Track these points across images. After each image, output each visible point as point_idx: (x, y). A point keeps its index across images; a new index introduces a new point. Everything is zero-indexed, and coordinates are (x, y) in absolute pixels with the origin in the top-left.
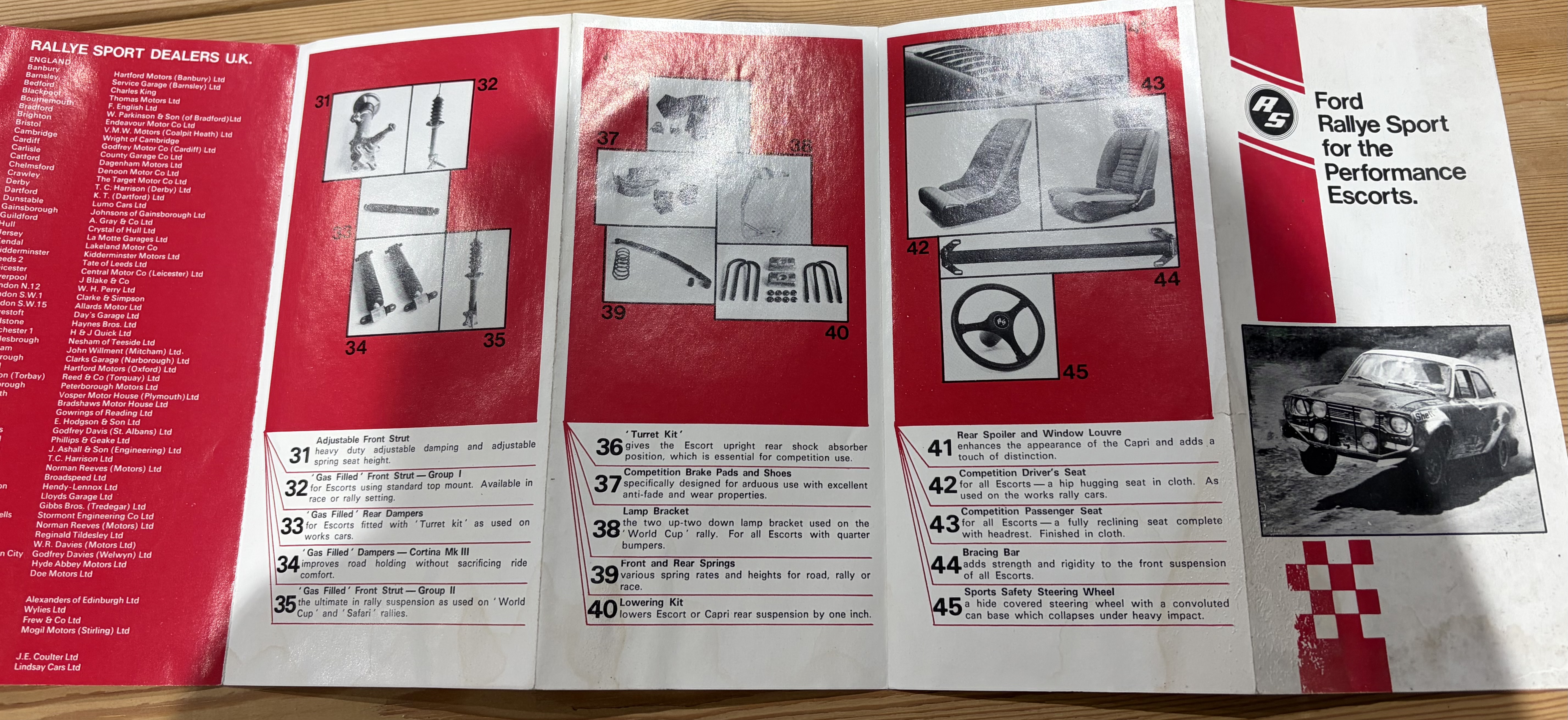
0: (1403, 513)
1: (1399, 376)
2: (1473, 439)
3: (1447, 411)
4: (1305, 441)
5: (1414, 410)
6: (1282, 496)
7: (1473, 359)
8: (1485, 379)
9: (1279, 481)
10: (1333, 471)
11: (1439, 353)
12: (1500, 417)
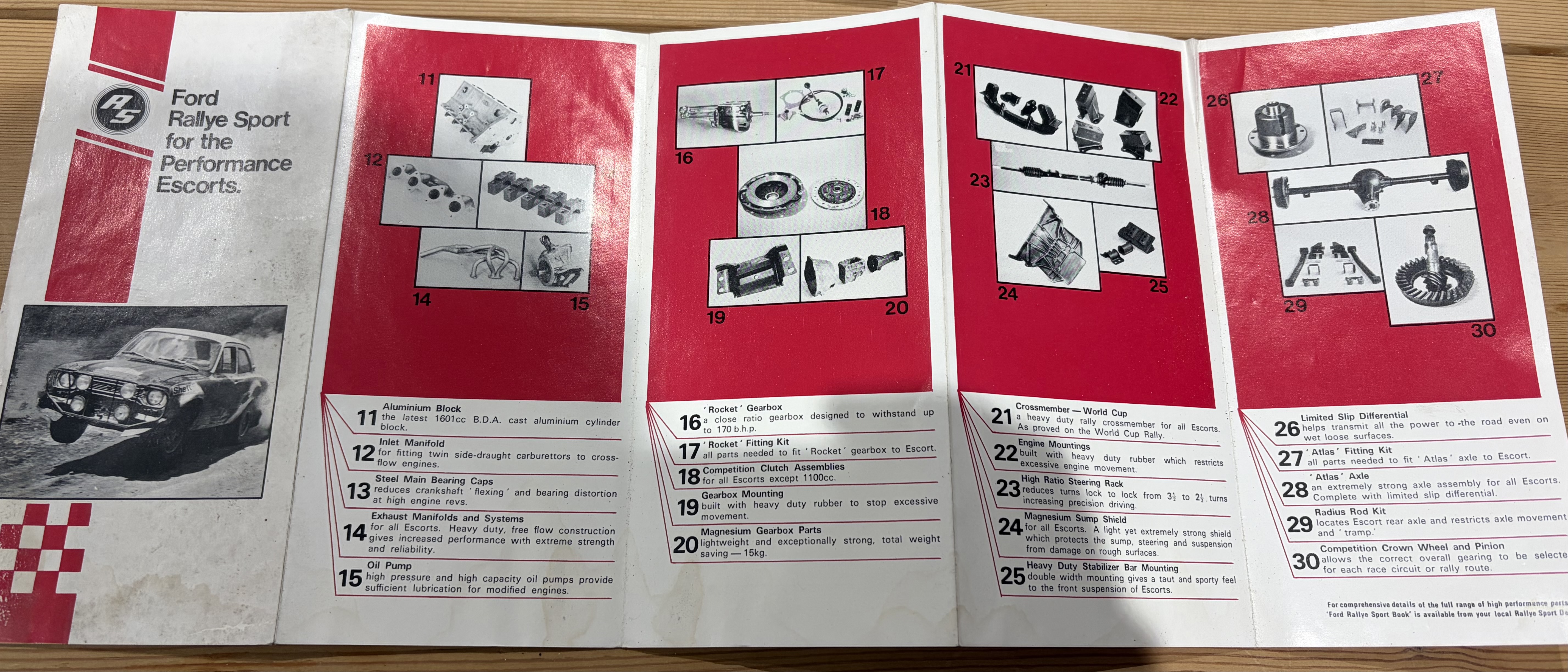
0: (131, 478)
1: (171, 352)
2: (220, 411)
3: (203, 386)
4: (59, 411)
5: (174, 384)
6: (20, 462)
7: (244, 337)
8: (249, 355)
9: (20, 448)
10: (79, 440)
11: (215, 332)
12: (251, 391)
